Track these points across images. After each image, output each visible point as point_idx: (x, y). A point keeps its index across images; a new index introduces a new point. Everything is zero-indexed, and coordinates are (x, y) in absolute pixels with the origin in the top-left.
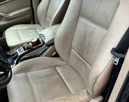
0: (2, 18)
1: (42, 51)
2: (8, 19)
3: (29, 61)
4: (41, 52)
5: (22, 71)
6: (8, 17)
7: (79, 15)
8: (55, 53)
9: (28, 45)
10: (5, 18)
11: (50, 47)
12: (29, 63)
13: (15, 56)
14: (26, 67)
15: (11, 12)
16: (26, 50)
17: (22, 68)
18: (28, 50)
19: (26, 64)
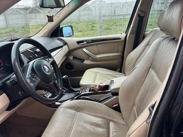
0: (89, 57)
1: (104, 98)
2: (94, 59)
3: (86, 102)
4: (102, 99)
5: (74, 107)
6: (95, 58)
7: (150, 67)
8: (117, 105)
9: (95, 87)
10: (91, 58)
11: (115, 97)
12: (84, 103)
13: (78, 93)
14: (79, 106)
15: (100, 54)
16: (91, 91)
17: (76, 105)
18: (92, 92)
19: (81, 103)
